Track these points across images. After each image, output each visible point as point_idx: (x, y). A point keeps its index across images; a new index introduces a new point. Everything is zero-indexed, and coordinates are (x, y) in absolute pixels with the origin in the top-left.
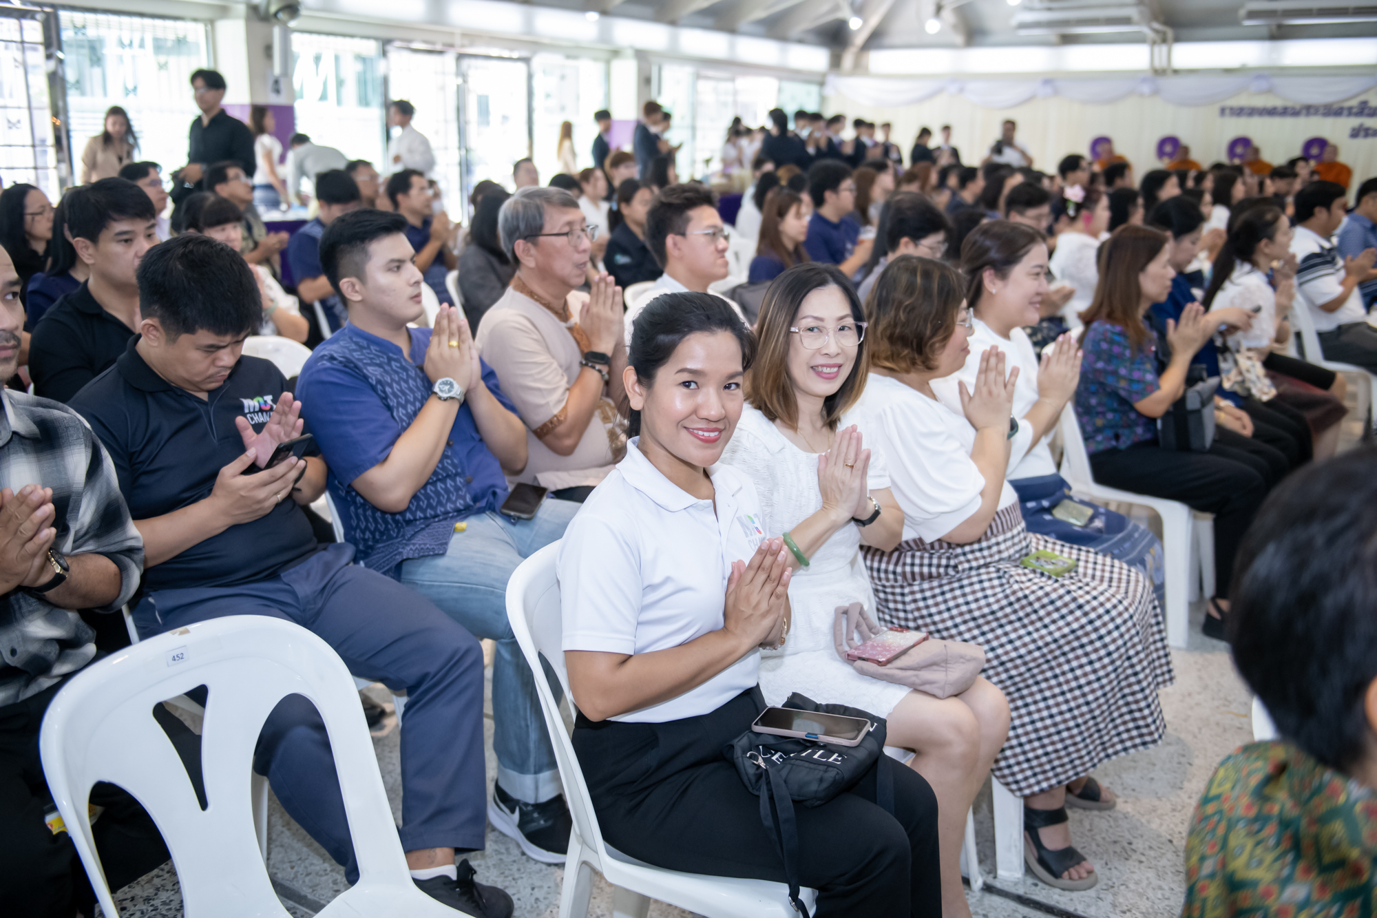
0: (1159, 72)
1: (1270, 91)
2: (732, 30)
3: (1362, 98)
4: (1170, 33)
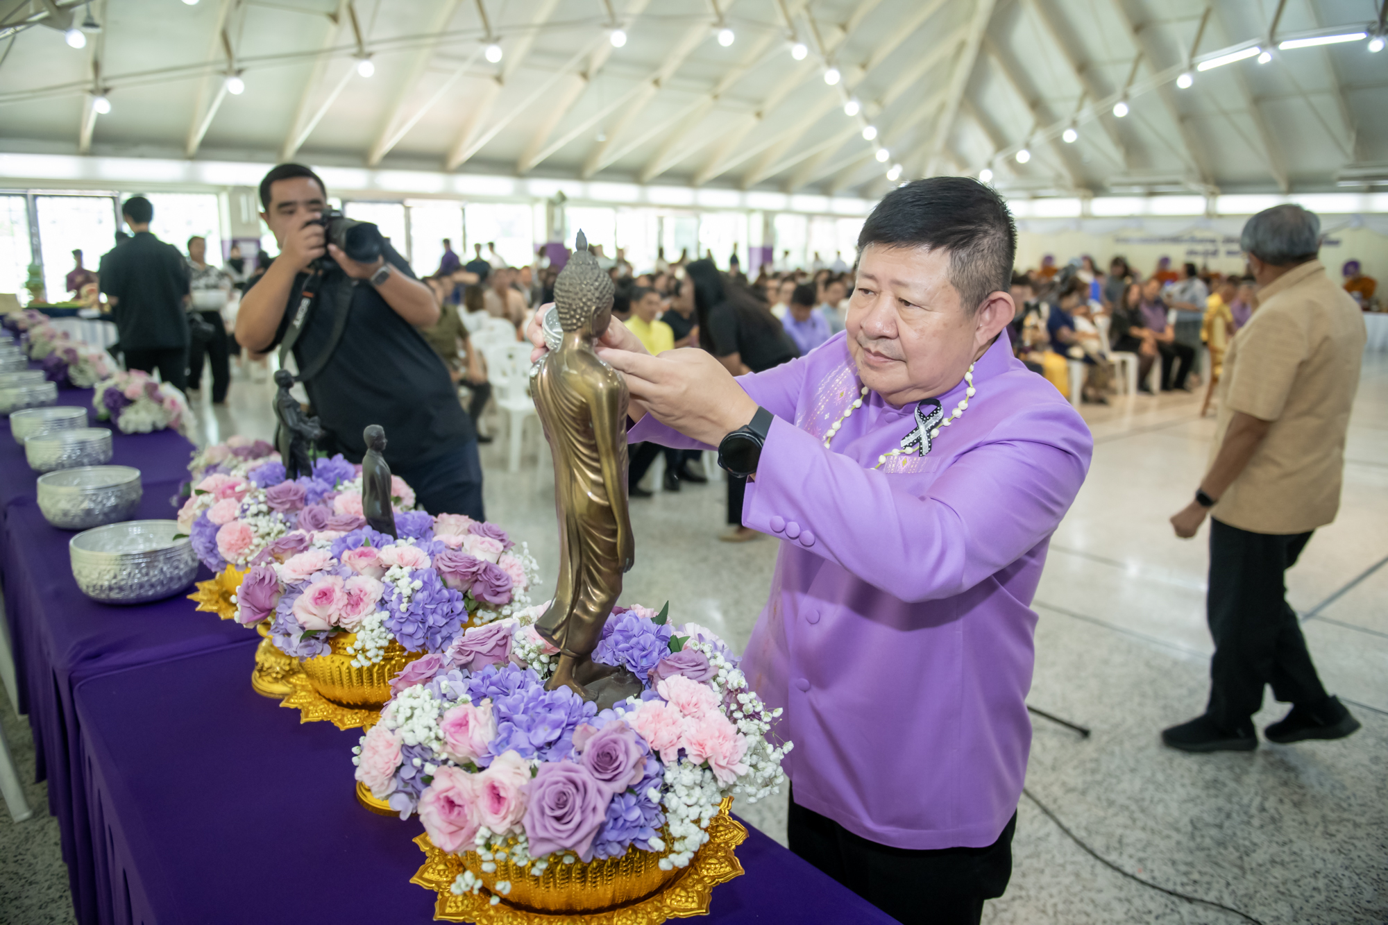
1: (1141, 229)
3: (1193, 233)
4: (1090, 194)
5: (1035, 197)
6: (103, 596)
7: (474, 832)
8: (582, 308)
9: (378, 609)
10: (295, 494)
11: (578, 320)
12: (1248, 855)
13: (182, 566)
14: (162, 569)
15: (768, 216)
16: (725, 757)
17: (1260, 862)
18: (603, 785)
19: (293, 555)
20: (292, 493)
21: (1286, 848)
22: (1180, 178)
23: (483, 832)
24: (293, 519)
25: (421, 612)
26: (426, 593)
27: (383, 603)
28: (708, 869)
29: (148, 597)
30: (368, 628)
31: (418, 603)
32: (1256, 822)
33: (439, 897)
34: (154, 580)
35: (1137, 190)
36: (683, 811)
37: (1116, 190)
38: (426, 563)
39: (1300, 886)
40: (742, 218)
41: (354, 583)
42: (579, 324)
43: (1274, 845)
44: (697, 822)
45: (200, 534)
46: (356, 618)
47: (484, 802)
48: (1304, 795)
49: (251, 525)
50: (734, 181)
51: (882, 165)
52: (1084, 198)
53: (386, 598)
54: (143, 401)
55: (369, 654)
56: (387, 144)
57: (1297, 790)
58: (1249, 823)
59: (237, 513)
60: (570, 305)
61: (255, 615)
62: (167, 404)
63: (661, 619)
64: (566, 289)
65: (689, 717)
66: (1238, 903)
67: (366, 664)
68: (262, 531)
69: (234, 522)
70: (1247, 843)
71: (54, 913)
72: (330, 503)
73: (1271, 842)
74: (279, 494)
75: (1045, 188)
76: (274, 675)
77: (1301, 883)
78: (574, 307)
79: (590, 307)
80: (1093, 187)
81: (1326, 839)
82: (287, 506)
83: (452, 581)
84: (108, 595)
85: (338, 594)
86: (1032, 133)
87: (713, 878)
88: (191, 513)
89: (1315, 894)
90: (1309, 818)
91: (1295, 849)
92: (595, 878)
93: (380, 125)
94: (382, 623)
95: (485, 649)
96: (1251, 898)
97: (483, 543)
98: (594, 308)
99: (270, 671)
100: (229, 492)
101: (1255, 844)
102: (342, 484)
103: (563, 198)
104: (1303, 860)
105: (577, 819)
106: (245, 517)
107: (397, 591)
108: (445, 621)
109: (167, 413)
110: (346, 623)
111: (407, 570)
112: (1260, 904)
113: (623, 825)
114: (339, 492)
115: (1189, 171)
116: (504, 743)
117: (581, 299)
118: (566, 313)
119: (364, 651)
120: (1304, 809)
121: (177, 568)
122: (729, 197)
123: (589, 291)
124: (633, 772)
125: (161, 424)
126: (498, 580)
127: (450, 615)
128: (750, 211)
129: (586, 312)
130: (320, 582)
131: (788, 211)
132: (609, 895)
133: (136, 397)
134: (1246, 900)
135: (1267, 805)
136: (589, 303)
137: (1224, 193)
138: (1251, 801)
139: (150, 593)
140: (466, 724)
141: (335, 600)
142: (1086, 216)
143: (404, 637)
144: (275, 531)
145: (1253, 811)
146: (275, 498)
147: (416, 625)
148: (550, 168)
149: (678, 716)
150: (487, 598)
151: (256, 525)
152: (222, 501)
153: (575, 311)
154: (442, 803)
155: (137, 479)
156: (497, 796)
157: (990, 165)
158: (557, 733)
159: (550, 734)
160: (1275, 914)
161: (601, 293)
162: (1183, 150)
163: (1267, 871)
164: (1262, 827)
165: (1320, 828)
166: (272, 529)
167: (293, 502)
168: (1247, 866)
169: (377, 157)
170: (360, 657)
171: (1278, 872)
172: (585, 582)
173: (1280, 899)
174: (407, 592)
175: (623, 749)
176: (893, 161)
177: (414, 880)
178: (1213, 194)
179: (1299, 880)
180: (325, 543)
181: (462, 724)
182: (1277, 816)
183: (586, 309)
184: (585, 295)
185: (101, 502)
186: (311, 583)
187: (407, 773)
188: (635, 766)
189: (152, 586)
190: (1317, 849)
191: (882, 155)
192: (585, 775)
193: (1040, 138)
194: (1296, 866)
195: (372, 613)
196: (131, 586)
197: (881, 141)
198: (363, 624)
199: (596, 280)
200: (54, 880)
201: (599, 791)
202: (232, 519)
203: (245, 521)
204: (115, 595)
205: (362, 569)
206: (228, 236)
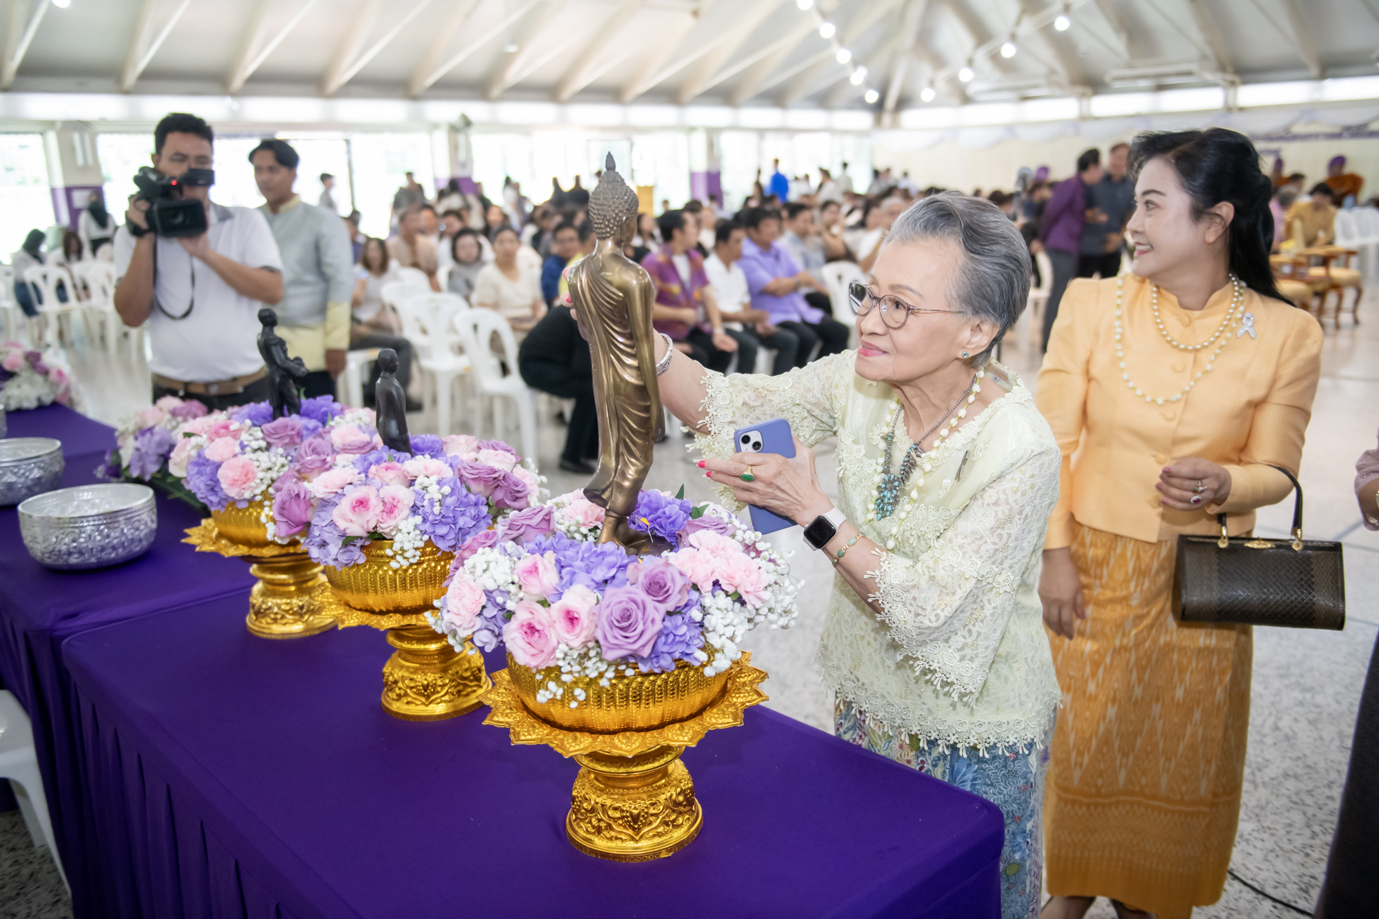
5: (1025, 99)
6: (61, 562)
7: (554, 650)
8: (615, 219)
9: (411, 515)
10: (293, 429)
11: (612, 229)
12: (1259, 770)
13: (142, 527)
14: (122, 530)
15: (712, 133)
16: (752, 585)
17: (1273, 776)
18: (658, 605)
19: (319, 474)
20: (289, 428)
21: (1300, 763)
22: (1193, 67)
23: (563, 647)
24: (293, 453)
25: (451, 515)
26: (454, 498)
27: (415, 509)
28: (737, 698)
29: (108, 560)
30: (405, 531)
31: (448, 507)
32: (1269, 740)
33: (512, 731)
34: (115, 541)
35: (1143, 83)
36: (721, 629)
37: (1117, 85)
38: (449, 474)
39: (1313, 796)
40: (681, 138)
41: (387, 492)
42: (612, 232)
43: (1288, 760)
44: (732, 639)
45: (200, 473)
46: (392, 523)
47: (561, 625)
48: (1320, 713)
49: (251, 460)
50: (669, 94)
51: (843, 67)
52: (1083, 96)
53: (418, 504)
54: (25, 374)
55: (407, 555)
56: (251, 66)
57: (1313, 709)
58: (1262, 742)
59: (238, 450)
60: (605, 216)
61: (291, 529)
62: (53, 376)
63: (680, 495)
64: (601, 203)
65: (719, 558)
66: (1249, 813)
67: (405, 564)
68: (264, 466)
69: (235, 459)
70: (1259, 760)
71: (14, 910)
72: (327, 437)
73: (1284, 757)
74: (276, 431)
75: (1036, 86)
76: (272, 616)
77: (1314, 793)
78: (608, 218)
79: (621, 217)
80: (1092, 83)
81: (1342, 752)
82: (287, 440)
83: (475, 487)
84: (66, 561)
85: (373, 501)
86: (1018, 22)
87: (743, 704)
88: (184, 455)
89: (1328, 802)
90: (1325, 735)
91: (1309, 762)
92: (649, 696)
93: (242, 41)
94: (416, 527)
95: (534, 522)
96: (1262, 809)
97: (497, 455)
98: (624, 218)
99: (268, 612)
100: (223, 431)
101: (1268, 761)
102: (333, 420)
103: (467, 123)
104: (1317, 772)
105: (640, 628)
106: (245, 453)
107: (427, 497)
108: (474, 523)
109: (54, 385)
110: (384, 528)
111: (434, 479)
112: (1272, 814)
113: (674, 640)
114: (332, 427)
115: (1204, 57)
116: (568, 585)
117: (614, 211)
118: (601, 224)
119: (403, 550)
120: (1320, 726)
121: (137, 529)
122: (664, 114)
123: (620, 204)
124: (679, 597)
125: (47, 400)
126: (517, 486)
127: (477, 518)
128: (692, 129)
129: (618, 222)
130: (353, 494)
131: (735, 128)
132: (659, 713)
133: (17, 370)
134: (1257, 811)
135: (1281, 724)
136: (620, 214)
137: (1245, 82)
138: (1264, 722)
139: (113, 555)
140: (536, 568)
141: (371, 508)
142: (1085, 118)
143: (438, 538)
144: (279, 465)
145: (1266, 730)
146: (274, 434)
147: (448, 527)
148: (449, 88)
149: (709, 556)
150: (508, 502)
151: (258, 460)
152: (217, 440)
153: (609, 221)
154: (525, 629)
155: (59, 449)
156: (571, 619)
157: (970, 63)
158: (613, 571)
159: (607, 573)
160: (1287, 821)
161: (629, 205)
162: (1195, 33)
163: (1280, 783)
164: (1275, 744)
165: (1337, 743)
166: (275, 464)
167: (292, 437)
168: (1259, 780)
169: (238, 82)
170: (398, 558)
171: (1291, 784)
172: (623, 454)
173: (1292, 808)
174: (438, 496)
175: (670, 578)
176: (856, 63)
177: (486, 722)
178: (1233, 84)
179: (1312, 791)
180: (347, 463)
181: (534, 570)
182: (1290, 734)
183: (618, 219)
184: (617, 208)
185: (23, 474)
186: (344, 495)
187: (491, 612)
188: (680, 592)
189: (114, 548)
190: (1332, 761)
191: (843, 56)
192: (641, 596)
193: (1027, 27)
194: (1310, 778)
195: (406, 519)
196: (92, 549)
197: (841, 39)
198: (400, 527)
199: (625, 195)
200: (7, 879)
201: (656, 608)
202: (231, 456)
203: (246, 457)
204: (74, 560)
205: (391, 480)
206: (60, 183)
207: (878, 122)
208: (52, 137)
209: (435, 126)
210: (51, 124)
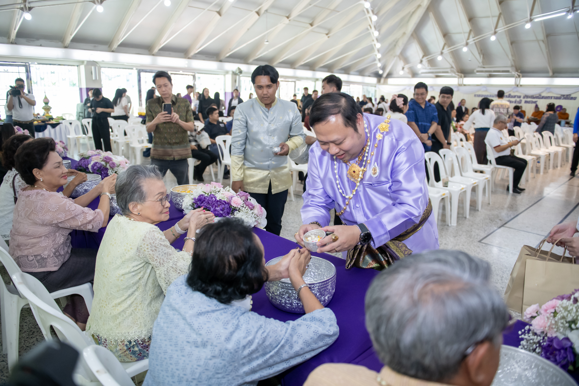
0: (460, 85)
1: (486, 91)
2: (348, 74)
3: (510, 93)
4: (463, 75)
50: (310, 66)
52: (461, 77)
80: (464, 73)
86: (443, 48)
103: (241, 72)
115: (512, 66)
122: (308, 73)
137: (523, 76)
148: (234, 58)
157: (421, 62)
162: (510, 57)
169: (156, 50)
178: (519, 76)
193: (446, 50)
206: (84, 86)
207: (379, 81)
208: (82, 67)
209: (227, 72)
210: (82, 62)
